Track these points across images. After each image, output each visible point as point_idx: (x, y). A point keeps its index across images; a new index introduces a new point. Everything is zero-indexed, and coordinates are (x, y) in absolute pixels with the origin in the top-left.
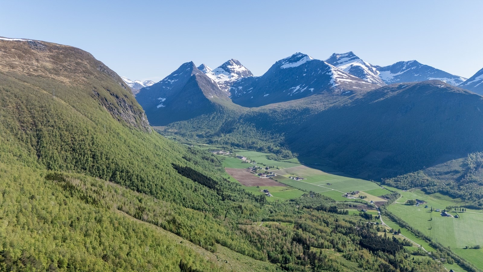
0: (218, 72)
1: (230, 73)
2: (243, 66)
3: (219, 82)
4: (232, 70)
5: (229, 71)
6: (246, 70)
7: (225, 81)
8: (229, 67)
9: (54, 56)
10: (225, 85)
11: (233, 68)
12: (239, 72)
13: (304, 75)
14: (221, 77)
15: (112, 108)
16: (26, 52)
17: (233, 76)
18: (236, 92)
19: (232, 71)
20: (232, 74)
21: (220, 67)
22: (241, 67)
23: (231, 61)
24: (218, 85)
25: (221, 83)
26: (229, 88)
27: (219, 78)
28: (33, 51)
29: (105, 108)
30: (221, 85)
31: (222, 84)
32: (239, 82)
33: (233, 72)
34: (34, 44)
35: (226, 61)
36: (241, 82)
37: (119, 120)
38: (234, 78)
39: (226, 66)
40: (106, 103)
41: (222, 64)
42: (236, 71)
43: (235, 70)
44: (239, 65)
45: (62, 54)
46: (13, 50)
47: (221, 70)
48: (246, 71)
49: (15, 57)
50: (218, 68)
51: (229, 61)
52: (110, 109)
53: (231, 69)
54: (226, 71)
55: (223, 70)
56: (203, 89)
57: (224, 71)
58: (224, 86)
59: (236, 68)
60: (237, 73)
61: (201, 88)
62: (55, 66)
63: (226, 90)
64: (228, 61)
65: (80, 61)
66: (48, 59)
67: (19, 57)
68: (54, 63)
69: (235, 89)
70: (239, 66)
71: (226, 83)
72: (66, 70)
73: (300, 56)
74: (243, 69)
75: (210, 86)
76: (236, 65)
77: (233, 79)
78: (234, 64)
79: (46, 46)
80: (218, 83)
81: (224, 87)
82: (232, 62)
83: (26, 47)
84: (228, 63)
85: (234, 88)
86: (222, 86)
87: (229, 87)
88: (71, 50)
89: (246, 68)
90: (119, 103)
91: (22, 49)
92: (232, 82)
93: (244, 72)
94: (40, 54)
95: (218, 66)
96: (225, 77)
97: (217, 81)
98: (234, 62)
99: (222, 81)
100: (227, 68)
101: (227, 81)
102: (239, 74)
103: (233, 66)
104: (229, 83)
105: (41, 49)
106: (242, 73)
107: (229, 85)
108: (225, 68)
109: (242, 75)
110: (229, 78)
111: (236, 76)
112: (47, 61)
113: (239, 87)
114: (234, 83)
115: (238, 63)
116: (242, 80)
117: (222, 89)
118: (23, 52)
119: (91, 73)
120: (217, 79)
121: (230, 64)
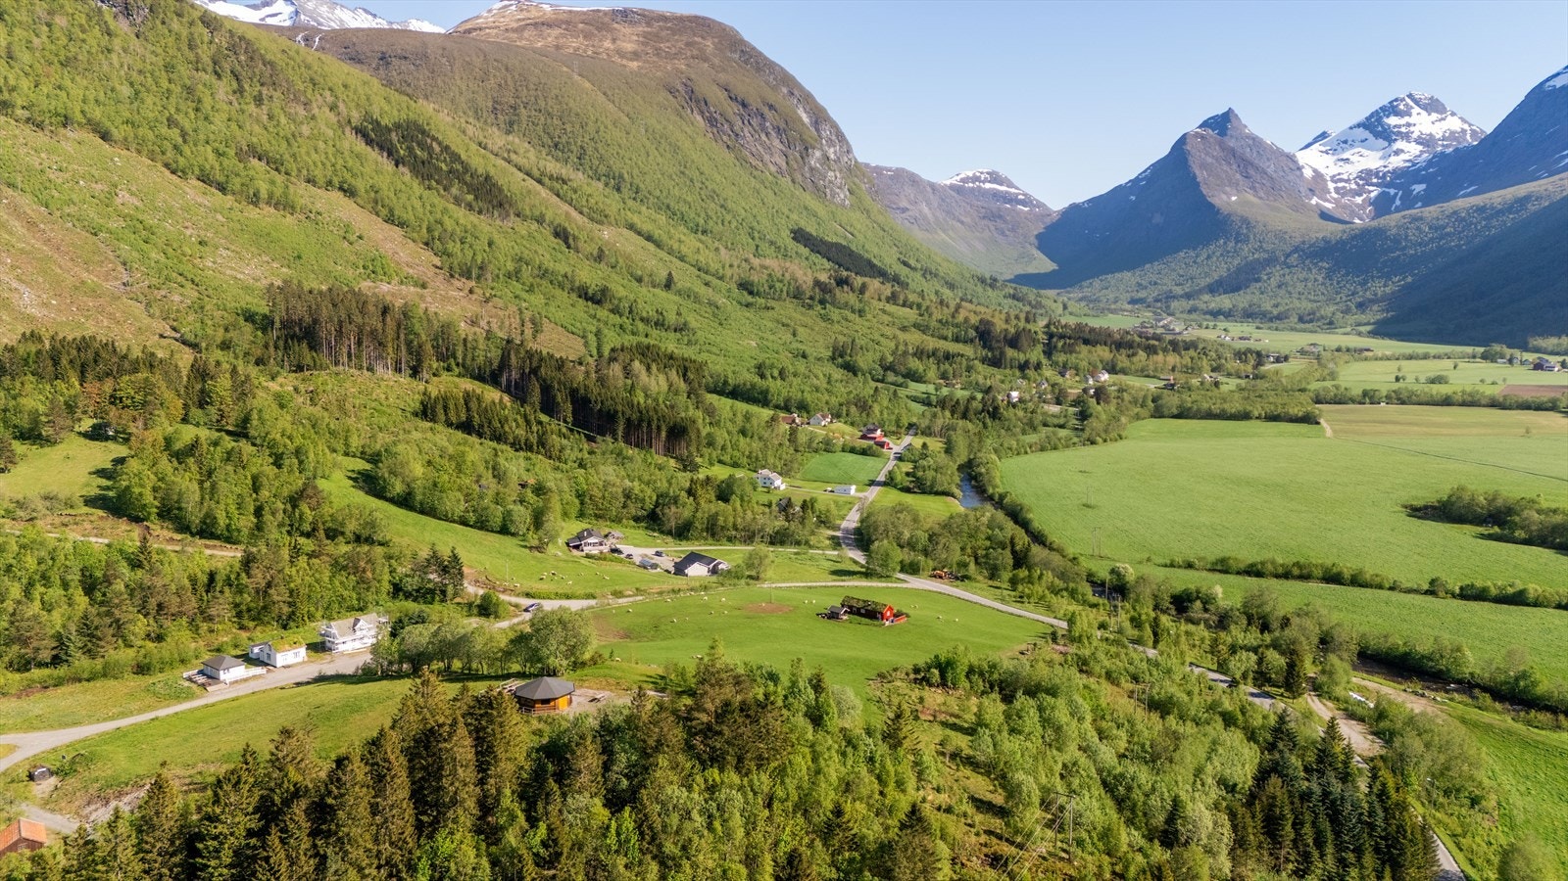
0: (1345, 142)
1: (1391, 141)
2: (1453, 114)
3: (1339, 174)
4: (1403, 130)
5: (1387, 136)
6: (1466, 127)
7: (1362, 171)
8: (1393, 121)
9: (651, 33)
10: (1357, 184)
11: (1408, 125)
12: (1431, 135)
14: (1352, 158)
15: (716, 120)
16: (602, 27)
17: (1397, 152)
18: (1398, 202)
19: (1400, 133)
20: (1400, 145)
21: (1359, 126)
22: (1442, 119)
24: (1331, 185)
25: (1345, 177)
26: (1370, 192)
27: (1341, 163)
28: (616, 25)
29: (699, 118)
30: (1340, 185)
31: (1348, 181)
32: (1419, 170)
33: (1406, 137)
34: (625, 15)
35: (1385, 102)
36: (1424, 169)
37: (728, 147)
38: (1403, 157)
39: (1379, 120)
40: (704, 108)
41: (1368, 114)
42: (1415, 136)
43: (1412, 129)
44: (1437, 112)
45: (668, 29)
46: (581, 25)
47: (1362, 133)
48: (1464, 131)
49: (577, 37)
50: (1351, 128)
51: (1396, 100)
52: (712, 121)
53: (1399, 126)
54: (1377, 135)
55: (1367, 134)
56: (1201, 175)
57: (1370, 137)
58: (1354, 186)
59: (1423, 123)
60: (1419, 141)
61: (1197, 172)
62: (640, 48)
63: (1359, 200)
64: (1391, 103)
65: (699, 39)
66: (636, 38)
67: (585, 37)
68: (643, 43)
69: (1396, 194)
70: (1435, 116)
71: (1366, 176)
74: (1454, 124)
75: (1234, 167)
76: (1424, 113)
77: (1397, 162)
78: (1416, 110)
79: (644, 16)
80: (1332, 177)
81: (1351, 189)
82: (1407, 105)
83: (606, 20)
84: (1392, 109)
85: (1392, 191)
86: (1344, 187)
87: (1371, 188)
88: (690, 21)
89: (1463, 120)
90: (747, 117)
91: (598, 23)
92: (1389, 172)
93: (1452, 135)
94: (625, 30)
95: (1351, 124)
96: (1369, 159)
97: (1333, 170)
98: (1417, 102)
99: (1351, 170)
100: (1382, 127)
101: (1371, 171)
102: (1426, 141)
103: (1406, 119)
104: (1377, 177)
105: (632, 23)
106: (1444, 138)
107: (1375, 180)
108: (1376, 128)
109: (1443, 145)
110: (1383, 158)
111: (1412, 150)
112: (630, 42)
113: (1413, 187)
114: (1398, 173)
115: (1433, 106)
116: (1430, 163)
117: (1343, 195)
118: (597, 28)
119: (706, 59)
120: (1331, 165)
121: (1397, 113)
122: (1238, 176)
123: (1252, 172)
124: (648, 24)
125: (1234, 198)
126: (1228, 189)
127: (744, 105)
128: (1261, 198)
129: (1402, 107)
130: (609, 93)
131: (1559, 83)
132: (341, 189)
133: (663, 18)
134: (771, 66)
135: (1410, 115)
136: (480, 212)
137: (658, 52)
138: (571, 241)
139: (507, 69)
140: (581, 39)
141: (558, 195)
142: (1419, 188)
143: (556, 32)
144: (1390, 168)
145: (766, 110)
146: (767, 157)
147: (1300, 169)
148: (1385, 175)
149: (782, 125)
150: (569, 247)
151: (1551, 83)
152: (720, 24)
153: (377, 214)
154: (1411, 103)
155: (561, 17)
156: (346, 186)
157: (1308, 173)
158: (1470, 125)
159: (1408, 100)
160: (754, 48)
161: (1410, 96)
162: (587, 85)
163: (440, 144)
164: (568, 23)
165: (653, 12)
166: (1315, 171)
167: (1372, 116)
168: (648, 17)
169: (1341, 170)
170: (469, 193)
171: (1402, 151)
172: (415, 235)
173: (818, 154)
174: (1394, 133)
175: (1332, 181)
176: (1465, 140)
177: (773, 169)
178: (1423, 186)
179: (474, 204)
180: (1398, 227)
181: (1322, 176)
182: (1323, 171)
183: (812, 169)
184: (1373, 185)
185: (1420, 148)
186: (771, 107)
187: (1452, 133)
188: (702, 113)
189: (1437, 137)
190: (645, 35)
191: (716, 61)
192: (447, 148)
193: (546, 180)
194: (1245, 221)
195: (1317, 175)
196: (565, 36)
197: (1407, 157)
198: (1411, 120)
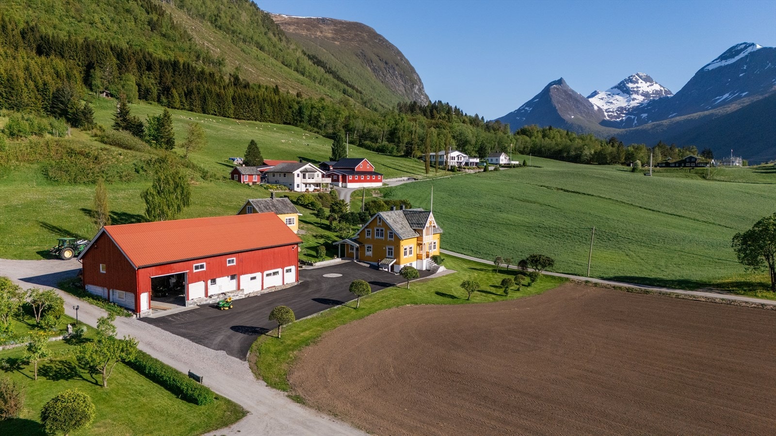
0: (610, 94)
1: (630, 94)
2: (656, 83)
3: (609, 109)
4: (635, 89)
5: (628, 92)
6: (662, 89)
7: (618, 108)
8: (630, 85)
9: (337, 30)
10: (616, 113)
11: (637, 87)
12: (647, 92)
13: (741, 75)
14: (613, 102)
15: (376, 70)
16: (314, 26)
17: (634, 99)
18: (636, 122)
19: (634, 91)
20: (635, 96)
21: (615, 87)
22: (652, 85)
23: (634, 76)
24: (606, 114)
25: (611, 110)
26: (623, 117)
27: (609, 104)
28: (320, 25)
29: (369, 68)
30: (610, 113)
31: (613, 112)
32: (644, 107)
33: (637, 93)
34: (323, 21)
35: (626, 77)
36: (647, 107)
37: (382, 82)
38: (636, 101)
39: (624, 85)
40: (371, 64)
41: (619, 82)
42: (641, 92)
43: (639, 89)
44: (649, 82)
45: (345, 28)
46: (304, 25)
47: (617, 91)
48: (661, 90)
49: (304, 30)
50: (612, 88)
51: (632, 76)
52: (374, 70)
53: (634, 88)
54: (624, 92)
55: (619, 91)
56: (558, 106)
57: (621, 92)
58: (615, 114)
59: (644, 86)
60: (643, 95)
61: (556, 105)
62: (335, 36)
63: (619, 120)
64: (629, 77)
65: (360, 33)
66: (331, 31)
67: (307, 30)
68: (335, 34)
69: (634, 118)
70: (648, 84)
71: (621, 109)
72: (343, 39)
74: (657, 87)
75: (572, 103)
76: (644, 82)
77: (634, 104)
78: (640, 81)
79: (332, 21)
80: (606, 110)
81: (615, 116)
82: (636, 78)
83: (315, 23)
84: (630, 80)
85: (633, 117)
86: (612, 115)
87: (623, 115)
88: (354, 25)
89: (661, 86)
90: (388, 69)
92: (630, 108)
93: (657, 92)
94: (325, 28)
95: (612, 86)
96: (620, 101)
97: (606, 107)
98: (640, 77)
99: (613, 107)
100: (626, 88)
101: (623, 107)
102: (646, 95)
103: (636, 85)
104: (626, 110)
105: (327, 25)
106: (653, 94)
107: (625, 112)
108: (622, 88)
109: (653, 97)
110: (627, 101)
111: (640, 98)
112: (329, 33)
113: (642, 115)
114: (635, 109)
115: (648, 79)
116: (649, 104)
117: (612, 118)
118: (312, 26)
119: (366, 42)
120: (605, 105)
121: (632, 82)
122: (574, 107)
124: (335, 25)
125: (573, 117)
126: (570, 113)
127: (386, 63)
128: (584, 117)
129: (634, 79)
130: (335, 55)
131: (710, 68)
133: (341, 23)
134: (392, 46)
135: (638, 83)
137: (343, 38)
140: (305, 31)
142: (644, 115)
143: (293, 27)
144: (631, 106)
145: (395, 66)
146: (397, 87)
147: (592, 106)
148: (629, 109)
149: (403, 74)
151: (707, 68)
152: (368, 27)
154: (638, 78)
155: (294, 21)
157: (596, 108)
158: (664, 88)
159: (637, 76)
160: (384, 38)
161: (637, 74)
162: (324, 50)
164: (298, 23)
165: (336, 20)
166: (598, 107)
167: (621, 83)
168: (334, 22)
169: (609, 107)
171: (636, 99)
173: (417, 87)
174: (631, 91)
175: (606, 112)
176: (662, 94)
177: (400, 93)
178: (646, 115)
181: (601, 109)
182: (602, 107)
183: (416, 94)
184: (624, 114)
185: (643, 98)
186: (397, 65)
187: (657, 91)
188: (370, 66)
189: (650, 93)
190: (335, 30)
191: (370, 43)
194: (580, 126)
195: (600, 109)
196: (298, 29)
197: (637, 101)
198: (639, 85)
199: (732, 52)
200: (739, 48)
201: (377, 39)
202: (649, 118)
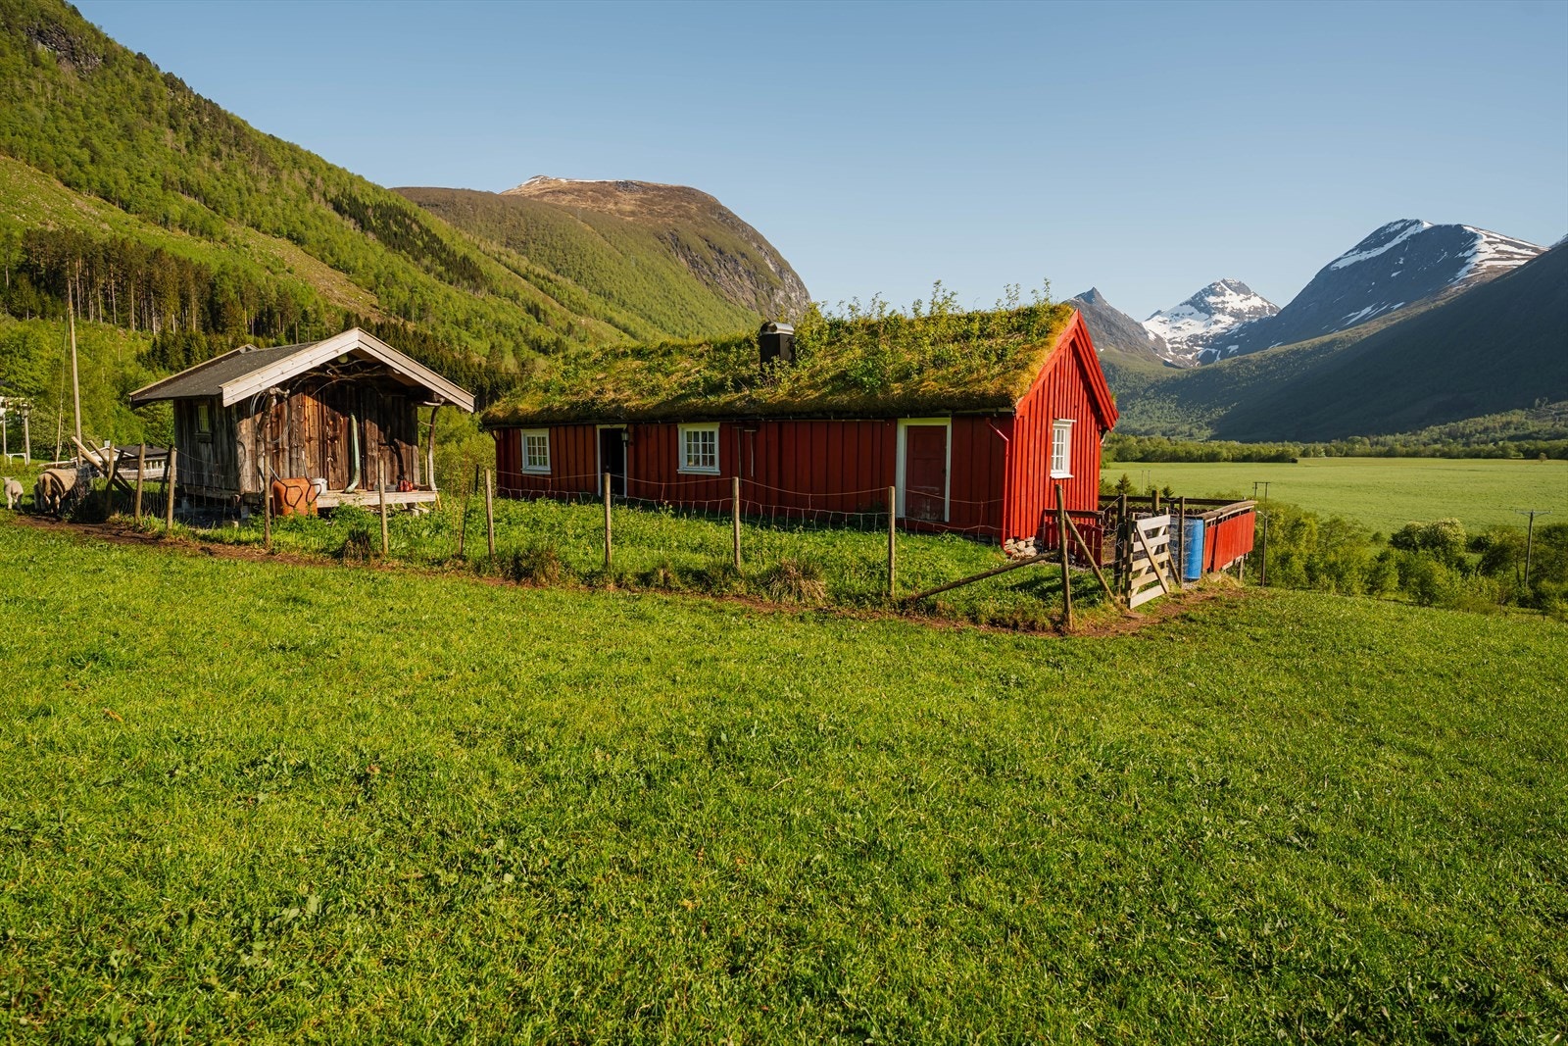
0: (1177, 315)
1: (1211, 314)
2: (1255, 295)
3: (1174, 338)
4: (1220, 306)
5: (1208, 310)
6: (1265, 304)
7: (1191, 336)
8: (1212, 299)
9: (646, 198)
10: (1188, 345)
11: (1223, 302)
12: (1240, 310)
13: (1394, 275)
14: (1184, 327)
15: (697, 263)
16: (607, 194)
17: (1216, 322)
18: (1218, 359)
19: (1217, 308)
20: (1218, 317)
21: (1186, 303)
22: (1249, 298)
23: (1219, 284)
24: (1169, 346)
25: (1178, 340)
26: (1197, 351)
27: (1175, 330)
28: (618, 193)
29: (683, 260)
30: (1176, 346)
31: (1181, 343)
32: (1233, 335)
33: (1222, 311)
34: (626, 185)
35: (1206, 286)
36: (1237, 334)
37: (707, 284)
38: (1220, 325)
39: (1202, 299)
40: (688, 253)
41: (1193, 295)
42: (1228, 310)
43: (1226, 305)
44: (1244, 293)
45: (660, 196)
46: (590, 193)
47: (1190, 309)
48: (1264, 307)
50: (1181, 305)
51: (1214, 284)
52: (693, 263)
53: (1217, 304)
54: (1201, 310)
55: (1193, 309)
57: (1195, 311)
58: (1185, 347)
59: (1234, 301)
60: (1232, 314)
62: (637, 209)
63: (1189, 357)
64: (1210, 286)
65: (685, 204)
66: (634, 202)
67: (592, 201)
68: (639, 205)
69: (1216, 352)
70: (1242, 296)
71: (1194, 339)
72: (650, 214)
73: (1399, 226)
74: (1256, 302)
75: (1101, 326)
76: (1234, 294)
77: (1216, 329)
78: (1229, 291)
79: (641, 186)
80: (1169, 340)
81: (1184, 349)
82: (1221, 288)
83: (611, 189)
84: (1211, 290)
85: (1214, 351)
86: (1179, 348)
87: (1198, 348)
88: (679, 191)
89: (1263, 299)
90: (723, 262)
91: (603, 191)
92: (1210, 336)
93: (1256, 310)
94: (625, 196)
95: (1181, 302)
96: (1196, 327)
97: (1168, 336)
98: (1229, 286)
99: (1183, 335)
100: (1204, 304)
101: (1197, 335)
102: (1237, 314)
103: (1222, 298)
104: (1202, 340)
105: (631, 191)
106: (1250, 312)
107: (1201, 343)
108: (1199, 304)
109: (1249, 318)
110: (1205, 326)
111: (1227, 320)
112: (629, 204)
113: (1229, 347)
114: (1218, 337)
115: (1241, 289)
116: (1241, 330)
117: (1178, 353)
118: (603, 195)
119: (690, 218)
120: (1168, 332)
121: (1215, 294)
122: (1106, 333)
123: (1114, 331)
124: (645, 192)
125: (1101, 350)
126: (1097, 343)
127: (721, 252)
128: (1120, 350)
129: (1218, 290)
130: (607, 235)
131: (1341, 265)
132: (290, 237)
133: (657, 188)
134: (744, 225)
135: (1224, 295)
136: (451, 283)
137: (651, 212)
138: (542, 316)
139: (521, 215)
140: (589, 202)
141: (542, 290)
142: (1233, 348)
143: (570, 197)
144: (1212, 333)
145: (739, 257)
146: (739, 294)
147: (1146, 333)
148: (1208, 338)
149: (753, 270)
150: (539, 320)
151: (1335, 265)
153: (323, 260)
154: (1225, 287)
155: (574, 187)
156: (295, 235)
157: (1152, 337)
158: (1269, 303)
159: (1223, 285)
160: (730, 212)
161: (1224, 281)
162: (588, 228)
163: (420, 227)
164: (579, 191)
165: (649, 184)
166: (1156, 335)
167: (1196, 296)
168: (644, 188)
169: (1175, 335)
170: (441, 265)
171: (1220, 321)
172: (360, 280)
173: (782, 294)
174: (1213, 308)
175: (1170, 343)
176: (1265, 313)
177: (745, 304)
178: (1237, 347)
179: (444, 275)
180: (1231, 368)
181: (1161, 339)
182: (1162, 336)
183: (776, 305)
184: (1199, 346)
185: (1233, 319)
186: (743, 255)
187: (1256, 308)
188: (686, 257)
189: (1245, 311)
190: (642, 200)
191: (699, 219)
192: (428, 231)
193: (532, 277)
194: (1112, 366)
195: (1159, 338)
196: (577, 201)
197: (1223, 325)
198: (1225, 299)
199: (1379, 237)
200: (1392, 230)
201: (714, 214)
202: (1240, 352)
